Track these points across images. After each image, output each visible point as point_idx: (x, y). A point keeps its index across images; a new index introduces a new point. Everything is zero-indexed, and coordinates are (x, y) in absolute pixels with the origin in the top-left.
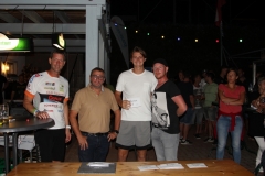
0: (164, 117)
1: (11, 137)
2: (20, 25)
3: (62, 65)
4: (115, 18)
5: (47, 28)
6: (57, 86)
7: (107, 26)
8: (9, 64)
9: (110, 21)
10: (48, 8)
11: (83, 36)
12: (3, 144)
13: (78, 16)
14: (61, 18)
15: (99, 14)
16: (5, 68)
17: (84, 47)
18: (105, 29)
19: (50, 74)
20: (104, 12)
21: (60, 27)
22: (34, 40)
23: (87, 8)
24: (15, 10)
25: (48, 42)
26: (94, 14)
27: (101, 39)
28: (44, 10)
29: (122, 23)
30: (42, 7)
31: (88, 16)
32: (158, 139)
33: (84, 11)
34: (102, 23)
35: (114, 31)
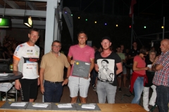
0: (111, 76)
4: (66, 8)
5: (21, 12)
7: (60, 13)
9: (62, 10)
11: (44, 19)
14: (30, 6)
18: (59, 15)
19: (29, 44)
20: (59, 4)
21: (29, 13)
22: (12, 20)
23: (48, 1)
25: (21, 21)
26: (52, 5)
27: (56, 22)
28: (20, 0)
29: (70, 12)
31: (48, 6)
33: (46, 3)
34: (57, 11)
35: (65, 16)
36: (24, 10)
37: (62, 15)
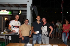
0: (46, 33)
1: (7, 37)
2: (10, 8)
3: (18, 18)
4: (34, 6)
6: (17, 23)
7: (32, 8)
8: (7, 18)
9: (33, 7)
10: (17, 3)
11: (26, 11)
12: (5, 38)
13: (25, 6)
14: (20, 6)
15: (30, 5)
16: (6, 19)
17: (26, 14)
18: (32, 9)
19: (15, 20)
20: (32, 5)
21: (20, 9)
23: (27, 4)
24: (8, 4)
25: (17, 12)
26: (29, 5)
28: (16, 4)
29: (36, 7)
30: (16, 3)
31: (27, 6)
32: (44, 38)
34: (31, 8)
35: (34, 9)
36: (18, 8)
37: (33, 9)
